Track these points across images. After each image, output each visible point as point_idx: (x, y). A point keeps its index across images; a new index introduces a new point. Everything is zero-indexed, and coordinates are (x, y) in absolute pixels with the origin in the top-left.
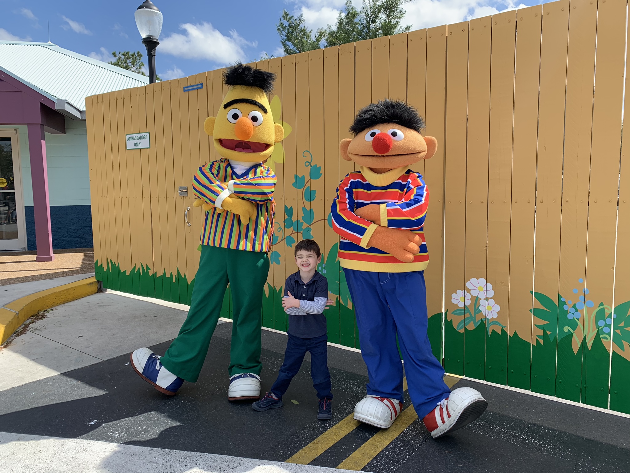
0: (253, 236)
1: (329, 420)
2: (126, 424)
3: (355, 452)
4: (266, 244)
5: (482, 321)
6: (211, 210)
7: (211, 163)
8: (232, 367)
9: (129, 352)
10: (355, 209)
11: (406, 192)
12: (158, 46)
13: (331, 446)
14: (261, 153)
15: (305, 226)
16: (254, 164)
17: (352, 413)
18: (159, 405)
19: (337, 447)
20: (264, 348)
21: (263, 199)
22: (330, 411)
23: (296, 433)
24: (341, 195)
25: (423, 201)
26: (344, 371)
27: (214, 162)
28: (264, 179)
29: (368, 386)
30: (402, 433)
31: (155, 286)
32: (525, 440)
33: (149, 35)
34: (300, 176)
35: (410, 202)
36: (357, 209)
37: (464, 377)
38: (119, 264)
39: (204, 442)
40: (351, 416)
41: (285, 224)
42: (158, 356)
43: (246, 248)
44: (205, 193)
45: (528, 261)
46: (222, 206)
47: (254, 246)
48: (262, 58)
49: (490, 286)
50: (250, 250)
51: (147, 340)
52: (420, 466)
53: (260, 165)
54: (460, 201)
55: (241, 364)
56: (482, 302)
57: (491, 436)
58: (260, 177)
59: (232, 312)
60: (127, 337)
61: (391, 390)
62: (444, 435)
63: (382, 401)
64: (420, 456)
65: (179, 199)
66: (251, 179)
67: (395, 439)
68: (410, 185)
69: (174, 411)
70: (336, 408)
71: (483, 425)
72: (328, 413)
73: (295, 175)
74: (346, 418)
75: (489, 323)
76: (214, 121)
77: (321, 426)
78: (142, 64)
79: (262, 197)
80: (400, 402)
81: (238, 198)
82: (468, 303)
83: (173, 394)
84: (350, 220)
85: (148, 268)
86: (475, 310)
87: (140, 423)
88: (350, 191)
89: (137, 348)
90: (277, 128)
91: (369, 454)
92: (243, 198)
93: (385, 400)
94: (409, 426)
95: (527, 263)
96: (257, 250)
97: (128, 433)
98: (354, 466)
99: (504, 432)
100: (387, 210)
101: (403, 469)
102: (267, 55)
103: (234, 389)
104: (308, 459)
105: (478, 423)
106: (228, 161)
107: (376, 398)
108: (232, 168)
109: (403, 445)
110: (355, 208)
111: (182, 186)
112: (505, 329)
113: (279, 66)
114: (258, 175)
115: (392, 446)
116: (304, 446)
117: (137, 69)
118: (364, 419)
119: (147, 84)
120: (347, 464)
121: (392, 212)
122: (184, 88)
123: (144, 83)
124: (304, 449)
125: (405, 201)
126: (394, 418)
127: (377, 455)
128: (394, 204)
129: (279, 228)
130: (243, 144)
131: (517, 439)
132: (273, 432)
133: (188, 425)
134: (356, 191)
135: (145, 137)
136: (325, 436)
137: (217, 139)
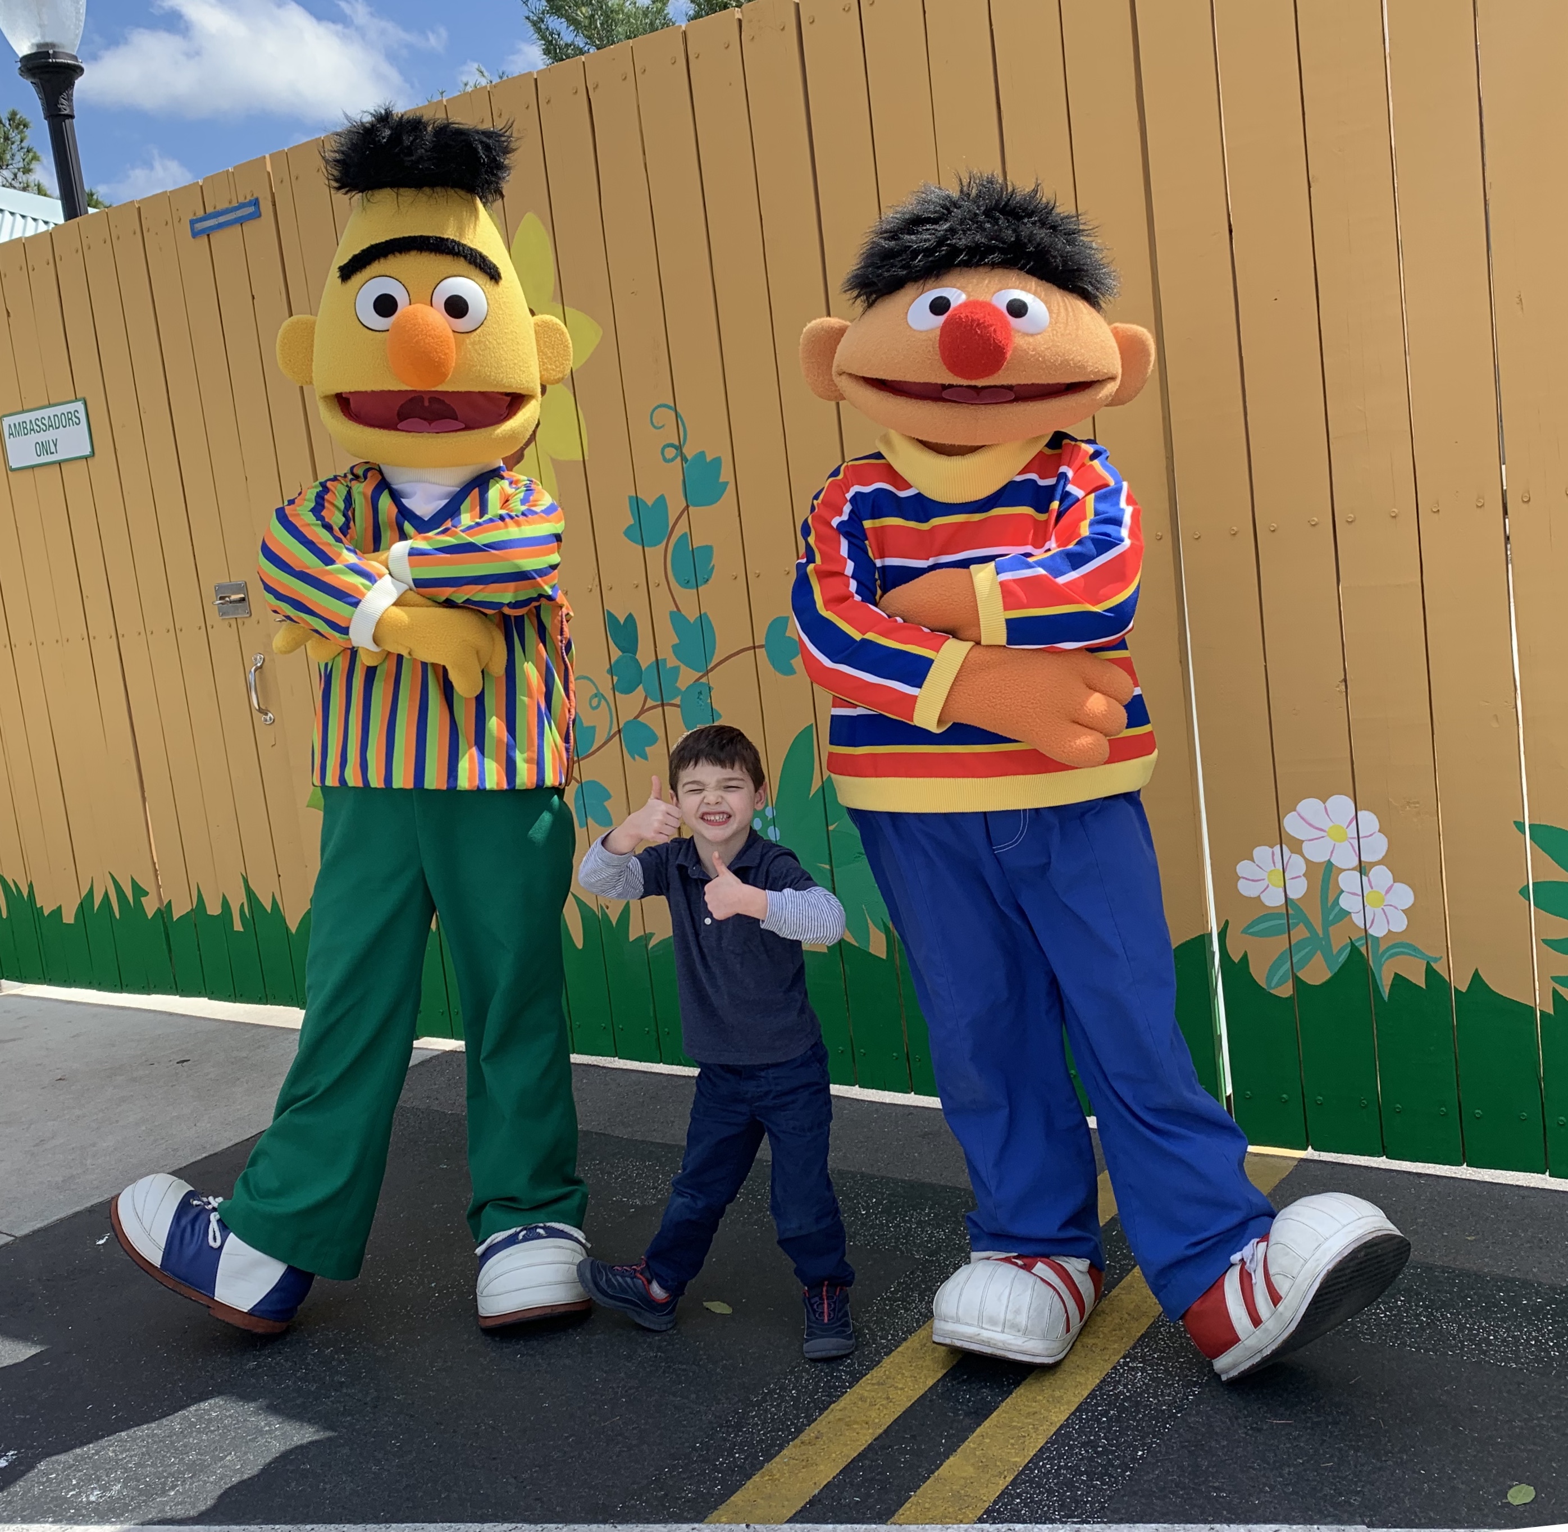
0: (505, 736)
1: (847, 1356)
2: (122, 1453)
3: (951, 1458)
4: (554, 758)
5: (1354, 949)
6: (340, 659)
7: (316, 487)
8: (478, 1210)
9: (107, 1196)
10: (879, 592)
11: (1060, 515)
12: (80, 79)
13: (862, 1448)
14: (495, 430)
15: (687, 677)
16: (475, 475)
17: (924, 1323)
18: (233, 1372)
19: (883, 1448)
20: (589, 1128)
21: (522, 597)
22: (846, 1325)
23: (734, 1417)
24: (823, 547)
25: (1127, 542)
26: (883, 1178)
27: (329, 484)
28: (518, 524)
29: (975, 1224)
30: (1112, 1373)
31: (170, 951)
32: (1546, 1351)
33: (42, 41)
34: (649, 499)
35: (1079, 549)
36: (885, 591)
37: (1310, 1153)
38: (31, 886)
39: (407, 1486)
40: (922, 1333)
41: (615, 678)
42: (211, 1199)
43: (482, 779)
44: (310, 600)
45: (1496, 716)
46: (376, 640)
47: (510, 769)
48: (466, 85)
49: (1369, 820)
50: (498, 784)
51: (164, 1146)
52: (1187, 1481)
53: (495, 474)
54: (1235, 528)
55: (509, 1195)
56: (1349, 881)
57: (1427, 1350)
58: (502, 518)
59: (461, 1013)
60: (94, 1145)
61: (1056, 1228)
62: (1261, 1368)
63: (1028, 1268)
64: (1183, 1447)
65: (222, 630)
66: (470, 528)
67: (1086, 1398)
68: (1070, 488)
69: (288, 1386)
70: (869, 1312)
71: (1394, 1315)
72: (838, 1334)
73: (630, 498)
74: (904, 1344)
75: (1381, 951)
76: (311, 328)
77: (819, 1381)
78: (31, 156)
79: (516, 590)
80: (1091, 1266)
81: (430, 603)
82: (1298, 890)
83: (279, 1327)
84: (870, 636)
85: (139, 891)
86: (1326, 911)
87: (172, 1443)
88: (852, 530)
89: (133, 1180)
90: (543, 332)
91: (1001, 1460)
92: (449, 604)
93: (1040, 1265)
94: (1134, 1348)
95: (1495, 725)
96: (524, 784)
97: (133, 1484)
98: (951, 1510)
99: (1471, 1329)
100: (1002, 584)
101: (1126, 1499)
102: (481, 72)
103: (496, 1287)
104: (786, 1503)
105: (1376, 1310)
106: (380, 472)
107: (1007, 1260)
108: (396, 497)
109: (1120, 1416)
110: (878, 588)
111: (225, 581)
112: (1439, 967)
113: (527, 108)
114: (494, 513)
115: (1081, 1422)
116: (769, 1458)
117: (15, 175)
118: (971, 1339)
119: (56, 224)
120: (927, 1505)
121: (1021, 594)
122: (192, 223)
123: (46, 223)
124: (767, 1470)
125: (1059, 546)
126: (1076, 1325)
127: (1029, 1463)
128: (1023, 561)
129: (596, 695)
130: (426, 404)
131: (1517, 1347)
132: (650, 1421)
133: (345, 1430)
134: (875, 529)
135: (71, 419)
136: (839, 1415)
137: (332, 395)
